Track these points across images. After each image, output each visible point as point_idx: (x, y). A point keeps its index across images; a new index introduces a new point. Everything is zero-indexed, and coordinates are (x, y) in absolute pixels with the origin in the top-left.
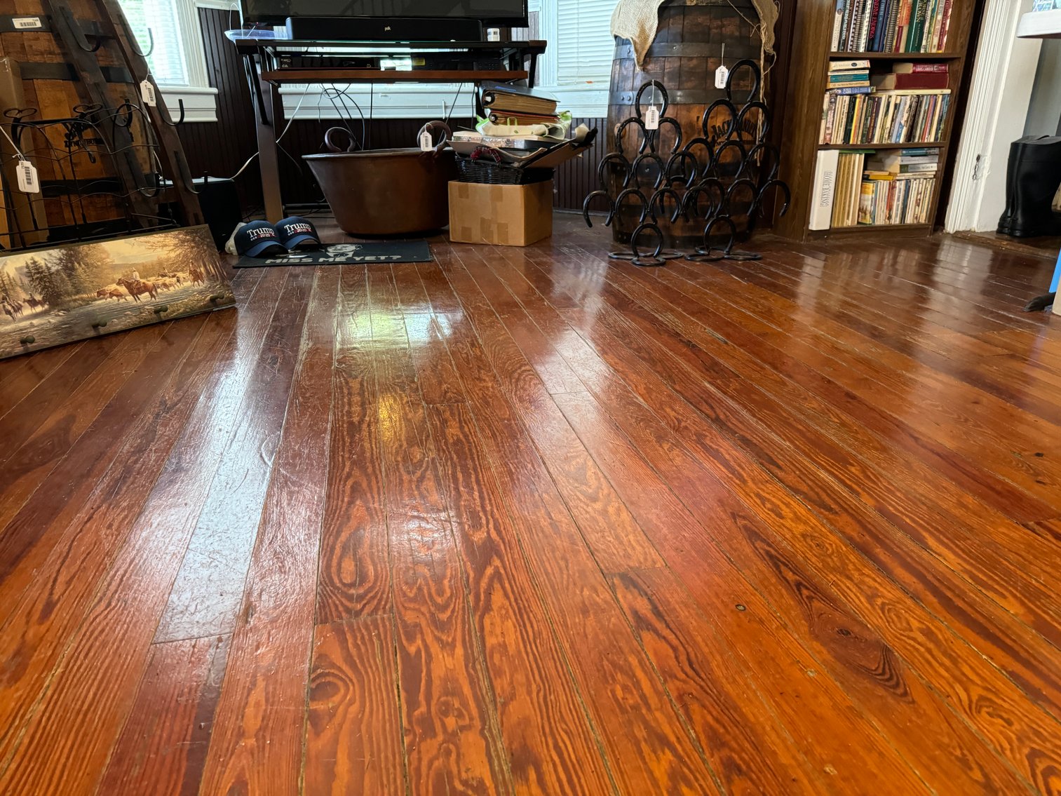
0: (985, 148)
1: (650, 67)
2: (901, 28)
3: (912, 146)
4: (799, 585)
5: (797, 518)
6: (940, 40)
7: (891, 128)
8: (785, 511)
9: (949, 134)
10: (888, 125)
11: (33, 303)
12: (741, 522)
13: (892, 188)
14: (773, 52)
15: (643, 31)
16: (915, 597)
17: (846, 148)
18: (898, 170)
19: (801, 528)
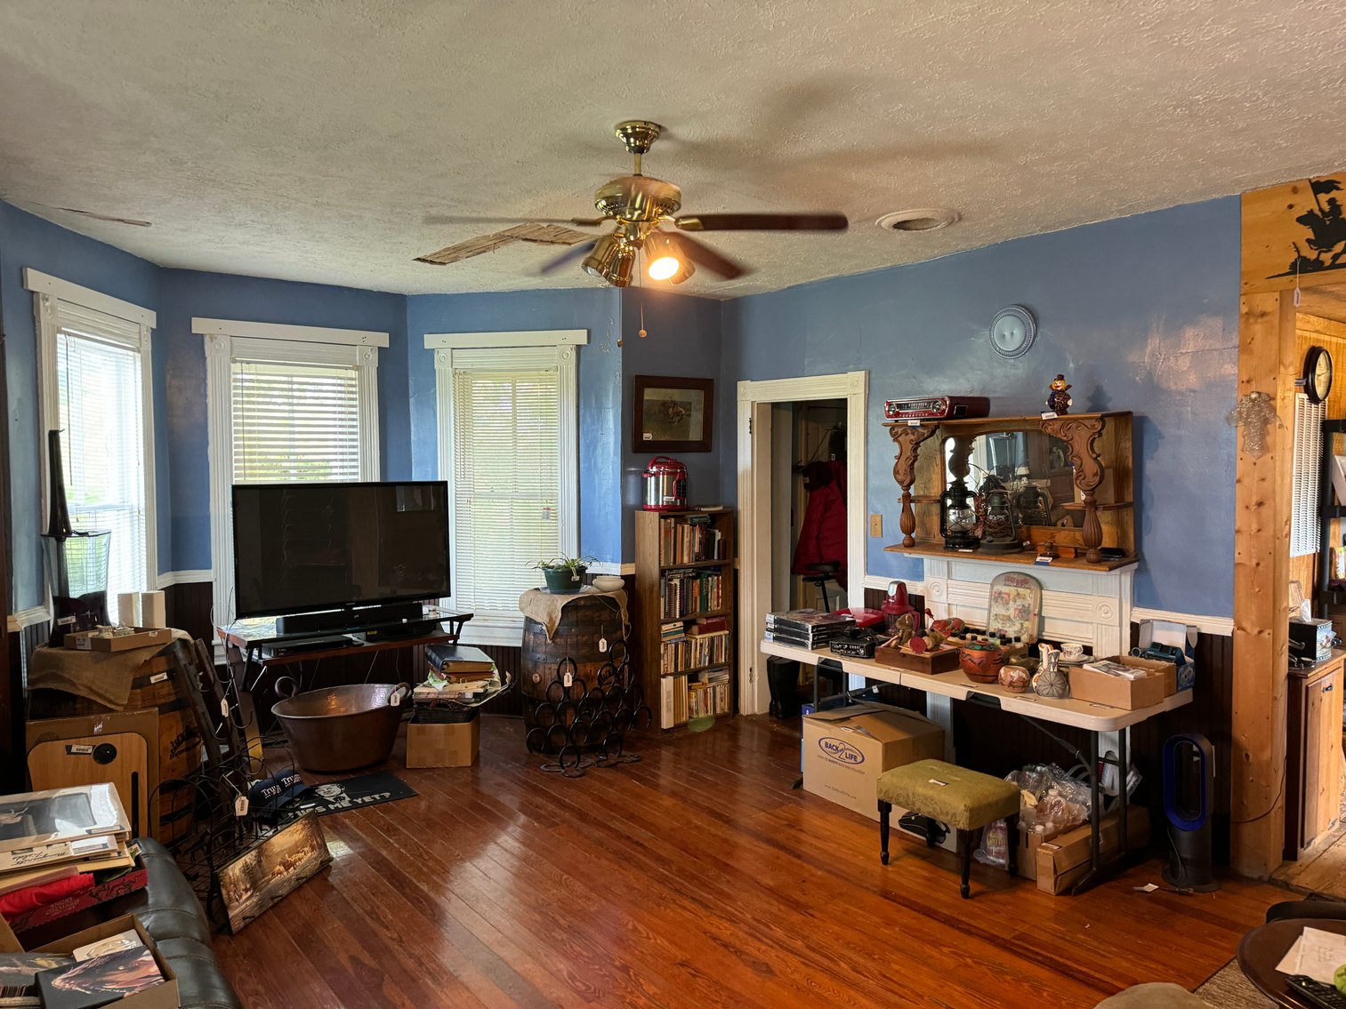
0: (753, 663)
1: (558, 640)
2: (696, 598)
3: (713, 666)
4: (736, 952)
5: (726, 929)
6: (718, 602)
7: (699, 657)
8: (721, 927)
9: (732, 656)
10: (698, 656)
11: (246, 890)
12: (708, 935)
13: (706, 693)
14: (628, 623)
15: (551, 619)
16: (772, 947)
17: (676, 675)
18: (707, 681)
19: (729, 932)
